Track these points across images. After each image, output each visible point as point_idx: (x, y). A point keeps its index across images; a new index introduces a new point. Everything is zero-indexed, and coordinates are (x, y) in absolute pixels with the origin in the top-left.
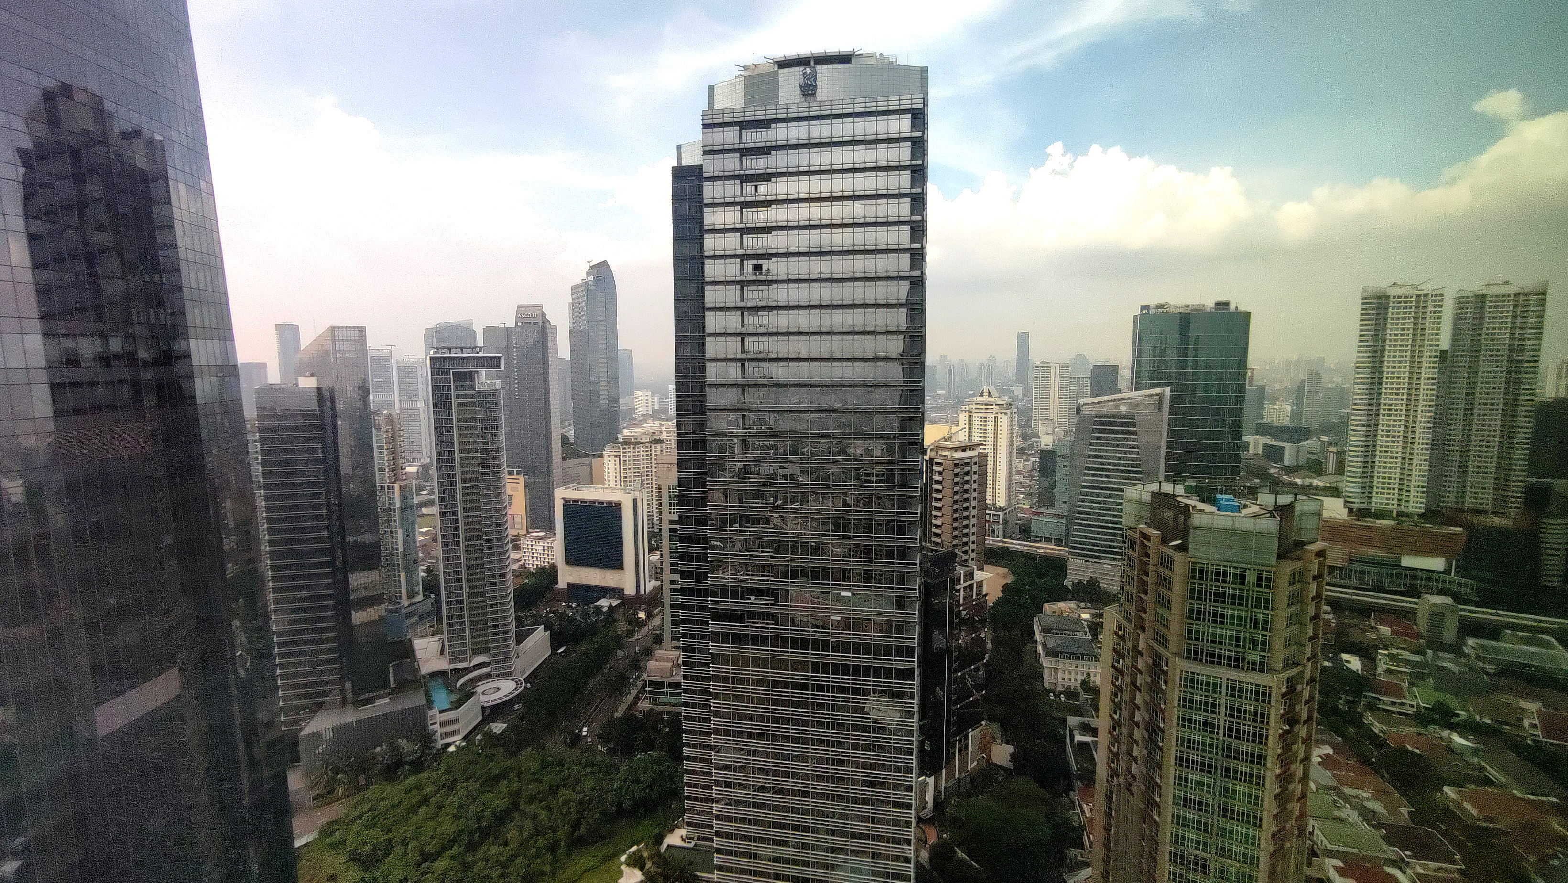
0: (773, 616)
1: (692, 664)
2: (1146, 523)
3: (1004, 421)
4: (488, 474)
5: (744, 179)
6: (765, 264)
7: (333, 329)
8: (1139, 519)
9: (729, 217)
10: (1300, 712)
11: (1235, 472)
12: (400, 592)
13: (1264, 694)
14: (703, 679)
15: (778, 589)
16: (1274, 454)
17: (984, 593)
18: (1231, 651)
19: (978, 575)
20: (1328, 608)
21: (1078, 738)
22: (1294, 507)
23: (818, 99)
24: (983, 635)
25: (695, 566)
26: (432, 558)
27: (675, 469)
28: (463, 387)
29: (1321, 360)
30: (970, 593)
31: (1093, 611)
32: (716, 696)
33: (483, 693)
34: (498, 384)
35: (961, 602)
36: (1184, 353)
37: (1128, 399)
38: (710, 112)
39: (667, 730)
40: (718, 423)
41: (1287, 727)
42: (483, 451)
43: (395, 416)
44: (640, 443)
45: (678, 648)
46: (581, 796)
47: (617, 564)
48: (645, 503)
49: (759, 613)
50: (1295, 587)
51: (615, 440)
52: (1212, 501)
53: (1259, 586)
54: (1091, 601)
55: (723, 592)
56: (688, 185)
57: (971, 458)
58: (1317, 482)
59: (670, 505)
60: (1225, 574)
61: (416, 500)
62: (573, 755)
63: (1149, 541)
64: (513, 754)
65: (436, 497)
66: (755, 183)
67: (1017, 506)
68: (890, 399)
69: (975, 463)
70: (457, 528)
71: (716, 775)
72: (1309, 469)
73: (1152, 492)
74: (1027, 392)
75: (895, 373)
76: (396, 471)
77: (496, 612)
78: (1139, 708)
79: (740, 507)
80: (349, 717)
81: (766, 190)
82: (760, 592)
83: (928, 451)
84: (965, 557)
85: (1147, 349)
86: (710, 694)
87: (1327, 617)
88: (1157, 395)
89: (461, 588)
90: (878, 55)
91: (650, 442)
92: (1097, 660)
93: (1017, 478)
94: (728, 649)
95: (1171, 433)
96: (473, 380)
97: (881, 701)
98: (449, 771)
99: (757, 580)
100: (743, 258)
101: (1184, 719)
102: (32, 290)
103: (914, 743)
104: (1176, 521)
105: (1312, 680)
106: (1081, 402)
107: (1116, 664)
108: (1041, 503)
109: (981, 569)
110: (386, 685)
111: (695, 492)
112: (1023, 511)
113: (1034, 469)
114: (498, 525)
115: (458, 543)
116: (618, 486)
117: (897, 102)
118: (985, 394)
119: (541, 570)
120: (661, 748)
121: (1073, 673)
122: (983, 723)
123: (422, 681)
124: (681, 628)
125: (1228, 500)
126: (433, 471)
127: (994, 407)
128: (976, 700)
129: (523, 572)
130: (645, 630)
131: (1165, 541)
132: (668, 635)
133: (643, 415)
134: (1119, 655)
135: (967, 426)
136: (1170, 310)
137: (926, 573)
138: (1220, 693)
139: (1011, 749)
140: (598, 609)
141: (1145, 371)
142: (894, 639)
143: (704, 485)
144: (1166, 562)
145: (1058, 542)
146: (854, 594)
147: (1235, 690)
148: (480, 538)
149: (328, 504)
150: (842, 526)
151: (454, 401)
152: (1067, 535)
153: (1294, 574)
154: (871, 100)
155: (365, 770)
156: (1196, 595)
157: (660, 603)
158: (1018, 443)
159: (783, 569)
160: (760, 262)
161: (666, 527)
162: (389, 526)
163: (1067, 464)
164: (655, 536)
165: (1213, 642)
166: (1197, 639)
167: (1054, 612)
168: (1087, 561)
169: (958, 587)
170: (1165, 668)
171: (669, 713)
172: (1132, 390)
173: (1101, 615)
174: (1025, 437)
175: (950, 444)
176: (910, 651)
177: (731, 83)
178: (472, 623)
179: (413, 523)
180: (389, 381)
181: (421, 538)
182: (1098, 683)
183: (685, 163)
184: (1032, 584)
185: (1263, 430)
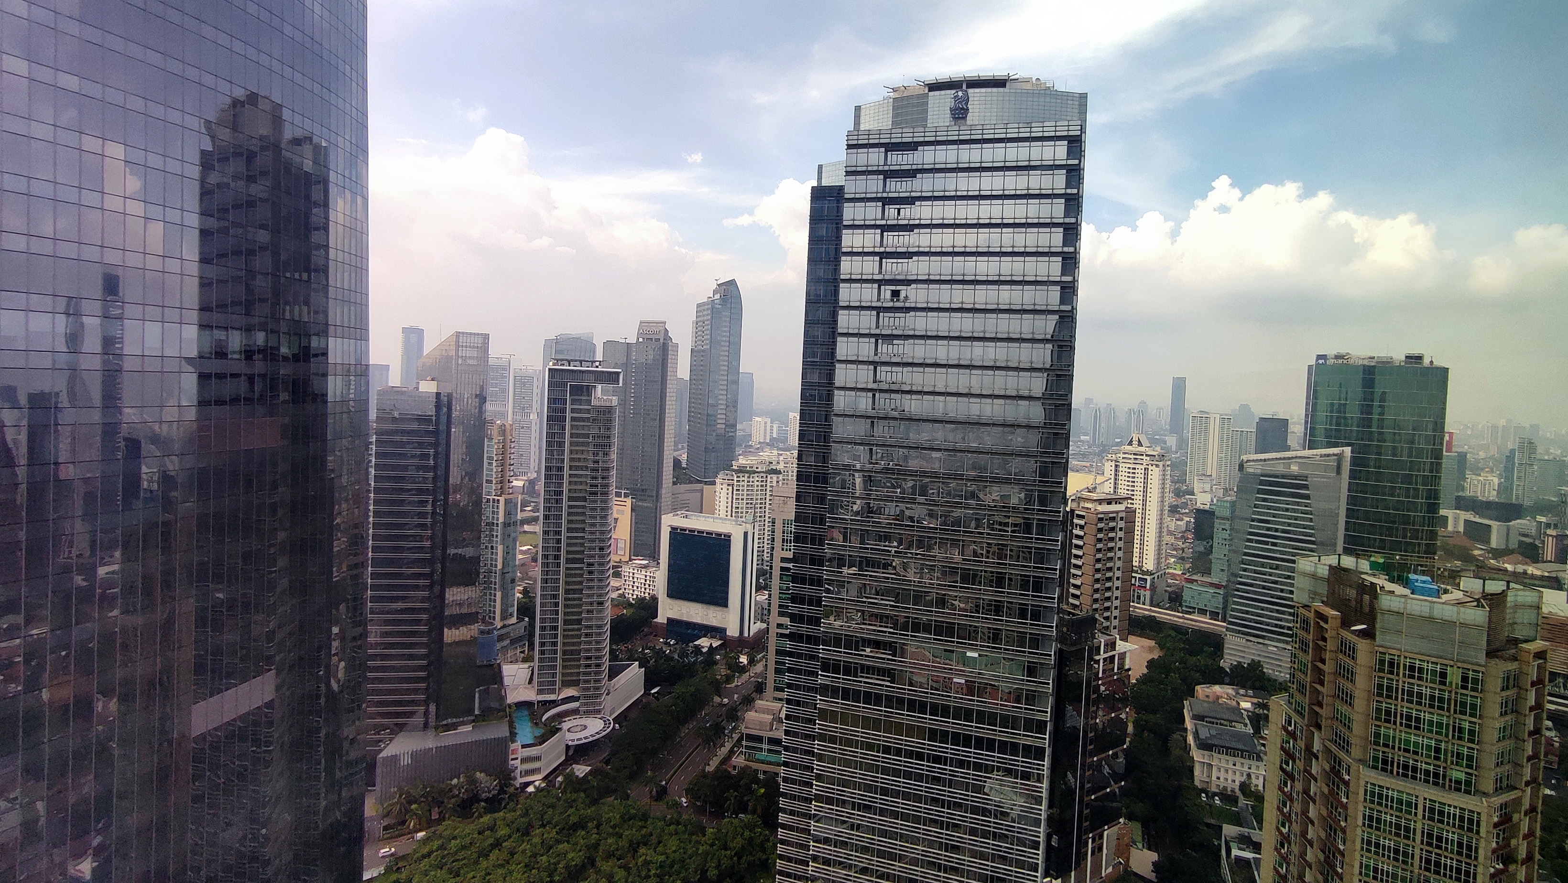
0: (889, 673)
1: (796, 719)
2: (1323, 602)
3: (1155, 474)
4: (596, 494)
5: (886, 201)
6: (904, 290)
7: (458, 334)
8: (1314, 594)
9: (868, 240)
10: (1516, 848)
11: (1431, 550)
12: (494, 612)
13: (1471, 821)
14: (807, 737)
15: (896, 643)
16: (1477, 532)
17: (1127, 667)
18: (1429, 764)
19: (1121, 646)
20: (1549, 723)
21: (1235, 852)
22: (1506, 596)
23: (969, 122)
24: (1123, 716)
25: (806, 609)
26: (530, 579)
27: (792, 504)
28: (580, 402)
29: (1535, 427)
30: (1111, 666)
31: (1255, 700)
32: (820, 758)
33: (569, 730)
34: (615, 401)
35: (1100, 675)
36: (1367, 409)
37: (1300, 457)
38: (856, 133)
39: (762, 791)
40: (841, 456)
41: (1501, 866)
42: (593, 470)
43: (508, 426)
44: (755, 472)
45: (780, 700)
46: (662, 858)
47: (721, 601)
48: (756, 537)
49: (874, 668)
50: (1508, 693)
51: (729, 467)
52: (1404, 582)
53: (1464, 687)
54: (1253, 688)
55: (837, 641)
56: (827, 205)
57: (1117, 512)
58: (1531, 570)
59: (783, 542)
60: (1421, 670)
61: (520, 516)
62: (659, 809)
63: (1327, 623)
64: (595, 802)
65: (541, 514)
66: (898, 206)
67: (1167, 571)
68: (1030, 441)
69: (1122, 519)
70: (559, 549)
71: (814, 848)
72: (1522, 554)
73: (1330, 566)
74: (1182, 443)
75: (1036, 413)
76: (503, 483)
77: (590, 643)
78: (1312, 823)
79: (861, 548)
80: (429, 742)
81: (908, 213)
82: (877, 645)
83: (1070, 501)
84: (1106, 624)
85: (1323, 402)
86: (812, 754)
87: (1548, 734)
88: (1334, 455)
89: (557, 613)
90: (1034, 80)
91: (766, 472)
92: (1259, 759)
93: (1168, 539)
94: (838, 704)
95: (1352, 500)
96: (590, 395)
97: (1005, 781)
98: (526, 814)
99: (874, 630)
100: (881, 283)
101: (1369, 843)
102: (196, 281)
103: (1041, 835)
104: (1360, 601)
105: (1533, 809)
106: (1245, 458)
107: (1284, 766)
108: (1195, 570)
109: (1125, 639)
110: (471, 711)
111: (811, 529)
112: (1174, 576)
113: (1187, 530)
114: (601, 549)
115: (558, 565)
116: (729, 517)
117: (1053, 129)
118: (1135, 443)
119: (641, 601)
120: (754, 812)
121: (1230, 772)
122: (1122, 820)
123: (507, 709)
124: (787, 677)
125: (1424, 582)
126: (540, 486)
127: (1144, 457)
128: (1113, 792)
129: (622, 602)
130: (746, 676)
131: (1346, 623)
132: (770, 684)
133: (760, 443)
134: (1289, 755)
135: (1113, 477)
136: (1351, 361)
137: (1061, 638)
138: (1416, 814)
139: (1154, 856)
140: (698, 648)
141: (1321, 428)
142: (1022, 710)
143: (822, 521)
144: (1350, 651)
145: (1214, 615)
146: (979, 655)
147: (1435, 813)
148: (581, 561)
149: (434, 513)
150: (969, 577)
151: (568, 415)
152: (1225, 608)
153: (1508, 678)
154: (1025, 125)
155: (440, 804)
156: (1384, 691)
157: (765, 648)
158: (1170, 499)
159: (903, 620)
160: (898, 288)
161: (777, 565)
162: (490, 541)
163: (1227, 527)
164: (764, 575)
165: (1407, 751)
166: (1386, 745)
167: (1207, 696)
168: (1247, 640)
169: (1097, 658)
170: (1347, 777)
171: (765, 772)
172: (1305, 449)
173: (1265, 706)
174: (1178, 493)
175: (1094, 496)
176: (1041, 727)
177: (879, 104)
178: (565, 653)
179: (515, 540)
180: (504, 391)
181: (521, 557)
182: (1261, 788)
183: (825, 183)
184: (1183, 662)
185: (1462, 503)
